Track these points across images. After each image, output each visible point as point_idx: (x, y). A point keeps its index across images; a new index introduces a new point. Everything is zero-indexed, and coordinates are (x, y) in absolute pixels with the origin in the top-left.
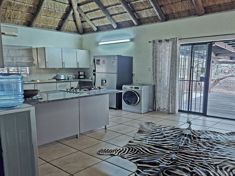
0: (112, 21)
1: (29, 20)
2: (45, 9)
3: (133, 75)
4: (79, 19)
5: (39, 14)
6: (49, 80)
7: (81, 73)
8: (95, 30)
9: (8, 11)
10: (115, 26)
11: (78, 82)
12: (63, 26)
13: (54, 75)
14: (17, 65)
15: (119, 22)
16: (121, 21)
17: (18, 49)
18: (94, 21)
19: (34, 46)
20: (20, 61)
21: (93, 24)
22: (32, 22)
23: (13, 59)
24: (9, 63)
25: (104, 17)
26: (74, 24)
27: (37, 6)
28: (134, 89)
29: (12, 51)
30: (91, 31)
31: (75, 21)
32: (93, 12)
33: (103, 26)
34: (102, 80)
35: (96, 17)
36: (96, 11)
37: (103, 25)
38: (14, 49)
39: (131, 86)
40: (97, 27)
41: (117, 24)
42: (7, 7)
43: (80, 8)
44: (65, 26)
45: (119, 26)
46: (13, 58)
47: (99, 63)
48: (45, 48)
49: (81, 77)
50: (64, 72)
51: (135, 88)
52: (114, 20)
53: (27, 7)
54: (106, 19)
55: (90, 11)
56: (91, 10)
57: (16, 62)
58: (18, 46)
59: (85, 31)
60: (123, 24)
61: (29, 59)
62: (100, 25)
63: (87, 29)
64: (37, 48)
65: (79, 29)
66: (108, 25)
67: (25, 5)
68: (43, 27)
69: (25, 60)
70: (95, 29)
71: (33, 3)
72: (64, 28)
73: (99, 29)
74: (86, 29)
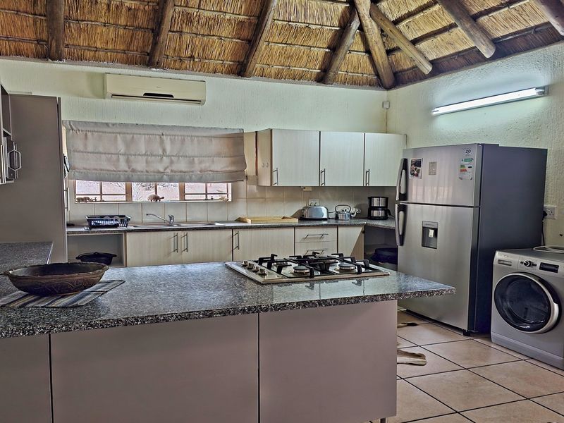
0: (478, 34)
1: (242, 60)
2: (280, 23)
3: (545, 214)
4: (380, 44)
5: (263, 38)
6: (284, 218)
7: (376, 202)
8: (427, 73)
9: (187, 37)
10: (488, 52)
11: (360, 230)
12: (334, 68)
13: (299, 206)
14: (201, 177)
15: (503, 37)
16: (511, 31)
17: (206, 137)
18: (423, 46)
19: (249, 128)
20: (210, 167)
21: (420, 52)
22: (248, 62)
23: (192, 163)
24: (181, 172)
25: (452, 26)
26: (368, 60)
27: (258, 17)
28: (536, 270)
29: (192, 141)
30: (416, 76)
31: (368, 51)
32: (417, 17)
33: (452, 55)
34: (423, 228)
35: (428, 30)
36: (428, 12)
37: (452, 51)
38: (198, 137)
39: (527, 258)
40: (432, 62)
41: (495, 43)
42: (182, 28)
43: (379, 10)
44: (338, 69)
45: (504, 48)
46: (193, 159)
47: (418, 171)
48: (271, 130)
49: (375, 213)
50: (328, 199)
51: (543, 267)
52: (484, 31)
53: (233, 22)
54: (459, 31)
55: (410, 14)
56: (413, 8)
57: (199, 169)
58: (207, 128)
59: (398, 79)
60: (518, 40)
61: (234, 163)
62: (441, 56)
63: (405, 71)
64: (256, 132)
65: (380, 73)
66: (466, 50)
67: (228, 17)
68: (279, 76)
69: (222, 165)
70: (427, 68)
71: (247, 10)
72: (336, 73)
73: (439, 67)
74: (401, 71)
